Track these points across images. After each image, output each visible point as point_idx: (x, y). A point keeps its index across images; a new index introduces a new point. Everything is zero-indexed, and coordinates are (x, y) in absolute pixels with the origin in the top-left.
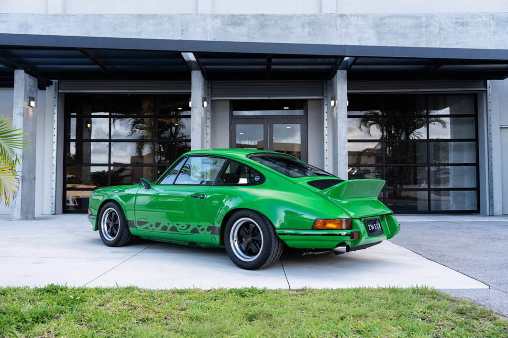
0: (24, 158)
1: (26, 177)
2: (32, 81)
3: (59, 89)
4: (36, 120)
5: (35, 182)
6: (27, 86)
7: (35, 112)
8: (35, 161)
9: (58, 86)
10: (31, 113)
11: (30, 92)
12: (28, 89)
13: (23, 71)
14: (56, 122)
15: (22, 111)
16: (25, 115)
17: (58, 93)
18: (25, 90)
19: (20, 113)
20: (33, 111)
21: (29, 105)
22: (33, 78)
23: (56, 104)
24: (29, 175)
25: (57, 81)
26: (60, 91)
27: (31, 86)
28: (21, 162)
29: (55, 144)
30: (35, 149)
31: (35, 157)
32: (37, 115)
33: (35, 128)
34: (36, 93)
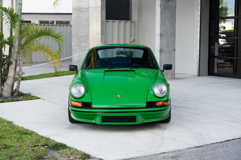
0: (162, 37)
1: (165, 49)
4: (175, 7)
5: (175, 53)
8: (175, 37)
14: (200, 5)
15: (160, 3)
16: (162, 6)
19: (159, 5)
24: (168, 47)
28: (159, 39)
29: (199, 23)
30: (174, 29)
31: (175, 34)
32: (176, 4)
33: (174, 14)
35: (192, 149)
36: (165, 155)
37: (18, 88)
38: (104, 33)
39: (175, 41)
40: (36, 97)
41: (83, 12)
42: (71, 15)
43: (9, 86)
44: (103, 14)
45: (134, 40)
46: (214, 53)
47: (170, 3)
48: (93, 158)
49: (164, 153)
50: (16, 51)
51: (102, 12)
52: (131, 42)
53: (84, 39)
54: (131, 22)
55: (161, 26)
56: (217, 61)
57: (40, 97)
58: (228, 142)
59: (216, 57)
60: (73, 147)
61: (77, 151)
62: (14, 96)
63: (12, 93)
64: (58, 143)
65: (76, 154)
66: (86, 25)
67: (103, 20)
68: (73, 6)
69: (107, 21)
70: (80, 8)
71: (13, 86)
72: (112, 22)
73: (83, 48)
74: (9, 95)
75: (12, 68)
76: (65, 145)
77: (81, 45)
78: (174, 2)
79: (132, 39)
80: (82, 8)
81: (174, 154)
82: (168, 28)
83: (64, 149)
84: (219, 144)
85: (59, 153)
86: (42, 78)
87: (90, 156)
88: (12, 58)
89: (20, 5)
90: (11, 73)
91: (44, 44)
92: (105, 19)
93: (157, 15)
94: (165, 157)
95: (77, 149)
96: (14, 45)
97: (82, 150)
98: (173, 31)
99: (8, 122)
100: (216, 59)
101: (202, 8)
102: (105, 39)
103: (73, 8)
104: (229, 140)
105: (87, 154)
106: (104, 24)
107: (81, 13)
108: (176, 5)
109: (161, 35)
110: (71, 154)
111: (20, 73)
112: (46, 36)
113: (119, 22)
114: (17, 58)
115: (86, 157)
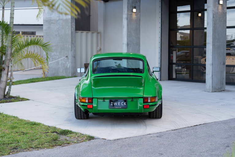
0: (129, 46)
4: (140, 20)
7: (139, 15)
8: (140, 46)
10: (134, 16)
11: (133, 3)
12: (131, 1)
15: (127, 16)
16: (128, 19)
18: (128, 3)
19: (126, 18)
20: (136, 15)
21: (133, 12)
23: (160, 6)
28: (126, 48)
29: (160, 34)
30: (139, 39)
31: (140, 44)
33: (139, 26)
34: (139, 3)
35: (170, 131)
36: (151, 135)
37: (9, 91)
38: (74, 42)
39: (140, 50)
40: (26, 99)
41: (53, 23)
42: (42, 26)
43: (2, 90)
44: (73, 26)
45: (100, 50)
46: (172, 60)
48: (97, 138)
49: (150, 134)
50: (8, 58)
51: (72, 24)
52: (97, 51)
53: (55, 48)
54: (98, 33)
55: (127, 36)
56: (175, 67)
57: (29, 99)
58: (196, 126)
59: (174, 64)
60: (78, 132)
61: (83, 134)
62: (6, 98)
63: (5, 96)
64: (65, 130)
65: (82, 137)
66: (56, 35)
67: (73, 31)
68: (44, 18)
69: (76, 32)
70: (51, 20)
71: (5, 89)
72: (80, 33)
73: (53, 57)
74: (2, 97)
75: (5, 74)
76: (71, 131)
77: (52, 53)
79: (99, 48)
80: (53, 20)
81: (158, 135)
82: (134, 38)
83: (71, 133)
84: (190, 128)
85: (68, 136)
86: (20, 84)
87: (94, 137)
88: (5, 65)
89: (12, 19)
90: (4, 78)
91: (33, 52)
92: (74, 30)
93: (124, 27)
94: (151, 137)
95: (82, 133)
96: (7, 53)
97: (87, 134)
98: (138, 41)
99: (14, 117)
100: (174, 66)
101: (162, 21)
102: (74, 48)
103: (44, 20)
104: (197, 125)
105: (91, 136)
106: (74, 35)
107: (52, 24)
108: (140, 18)
109: (128, 45)
110: (78, 137)
111: (12, 78)
112: (34, 46)
113: (87, 32)
114: (9, 64)
115: (91, 138)
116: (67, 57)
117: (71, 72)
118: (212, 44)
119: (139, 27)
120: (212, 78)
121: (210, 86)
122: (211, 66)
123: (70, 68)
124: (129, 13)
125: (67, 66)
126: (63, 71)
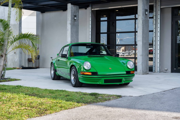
2: (75, 8)
3: (92, 9)
4: (78, 25)
6: (73, 10)
9: (92, 7)
11: (74, 13)
12: (73, 12)
13: (70, 4)
14: (91, 25)
16: (72, 24)
17: (92, 10)
18: (71, 13)
19: (69, 23)
21: (74, 19)
22: (76, 6)
23: (91, 16)
25: (91, 5)
26: (93, 9)
27: (75, 10)
29: (91, 36)
32: (79, 23)
34: (78, 13)
35: (163, 92)
37: (4, 74)
44: (20, 29)
45: (38, 48)
47: (76, 23)
50: (5, 48)
55: (71, 37)
62: (2, 79)
64: (94, 93)
71: (2, 72)
75: (2, 60)
76: (98, 94)
78: (78, 22)
82: (75, 38)
88: (3, 53)
89: (10, 18)
90: (2, 63)
93: (68, 30)
95: (109, 94)
96: (4, 44)
98: (77, 41)
109: (71, 43)
115: (120, 96)
116: (15, 53)
117: (18, 64)
118: (142, 41)
119: (78, 30)
120: (142, 65)
121: (141, 71)
122: (141, 56)
123: (18, 62)
124: (72, 20)
125: (15, 60)
126: (11, 64)
